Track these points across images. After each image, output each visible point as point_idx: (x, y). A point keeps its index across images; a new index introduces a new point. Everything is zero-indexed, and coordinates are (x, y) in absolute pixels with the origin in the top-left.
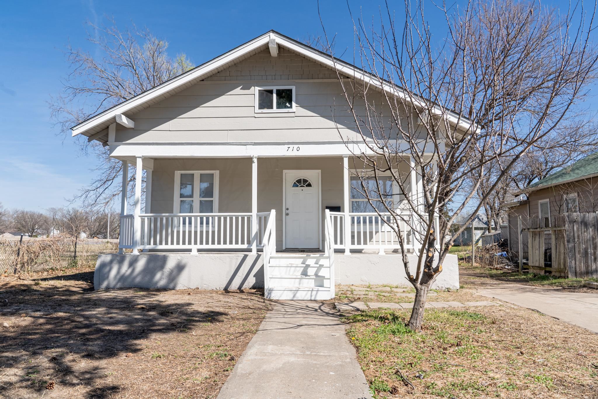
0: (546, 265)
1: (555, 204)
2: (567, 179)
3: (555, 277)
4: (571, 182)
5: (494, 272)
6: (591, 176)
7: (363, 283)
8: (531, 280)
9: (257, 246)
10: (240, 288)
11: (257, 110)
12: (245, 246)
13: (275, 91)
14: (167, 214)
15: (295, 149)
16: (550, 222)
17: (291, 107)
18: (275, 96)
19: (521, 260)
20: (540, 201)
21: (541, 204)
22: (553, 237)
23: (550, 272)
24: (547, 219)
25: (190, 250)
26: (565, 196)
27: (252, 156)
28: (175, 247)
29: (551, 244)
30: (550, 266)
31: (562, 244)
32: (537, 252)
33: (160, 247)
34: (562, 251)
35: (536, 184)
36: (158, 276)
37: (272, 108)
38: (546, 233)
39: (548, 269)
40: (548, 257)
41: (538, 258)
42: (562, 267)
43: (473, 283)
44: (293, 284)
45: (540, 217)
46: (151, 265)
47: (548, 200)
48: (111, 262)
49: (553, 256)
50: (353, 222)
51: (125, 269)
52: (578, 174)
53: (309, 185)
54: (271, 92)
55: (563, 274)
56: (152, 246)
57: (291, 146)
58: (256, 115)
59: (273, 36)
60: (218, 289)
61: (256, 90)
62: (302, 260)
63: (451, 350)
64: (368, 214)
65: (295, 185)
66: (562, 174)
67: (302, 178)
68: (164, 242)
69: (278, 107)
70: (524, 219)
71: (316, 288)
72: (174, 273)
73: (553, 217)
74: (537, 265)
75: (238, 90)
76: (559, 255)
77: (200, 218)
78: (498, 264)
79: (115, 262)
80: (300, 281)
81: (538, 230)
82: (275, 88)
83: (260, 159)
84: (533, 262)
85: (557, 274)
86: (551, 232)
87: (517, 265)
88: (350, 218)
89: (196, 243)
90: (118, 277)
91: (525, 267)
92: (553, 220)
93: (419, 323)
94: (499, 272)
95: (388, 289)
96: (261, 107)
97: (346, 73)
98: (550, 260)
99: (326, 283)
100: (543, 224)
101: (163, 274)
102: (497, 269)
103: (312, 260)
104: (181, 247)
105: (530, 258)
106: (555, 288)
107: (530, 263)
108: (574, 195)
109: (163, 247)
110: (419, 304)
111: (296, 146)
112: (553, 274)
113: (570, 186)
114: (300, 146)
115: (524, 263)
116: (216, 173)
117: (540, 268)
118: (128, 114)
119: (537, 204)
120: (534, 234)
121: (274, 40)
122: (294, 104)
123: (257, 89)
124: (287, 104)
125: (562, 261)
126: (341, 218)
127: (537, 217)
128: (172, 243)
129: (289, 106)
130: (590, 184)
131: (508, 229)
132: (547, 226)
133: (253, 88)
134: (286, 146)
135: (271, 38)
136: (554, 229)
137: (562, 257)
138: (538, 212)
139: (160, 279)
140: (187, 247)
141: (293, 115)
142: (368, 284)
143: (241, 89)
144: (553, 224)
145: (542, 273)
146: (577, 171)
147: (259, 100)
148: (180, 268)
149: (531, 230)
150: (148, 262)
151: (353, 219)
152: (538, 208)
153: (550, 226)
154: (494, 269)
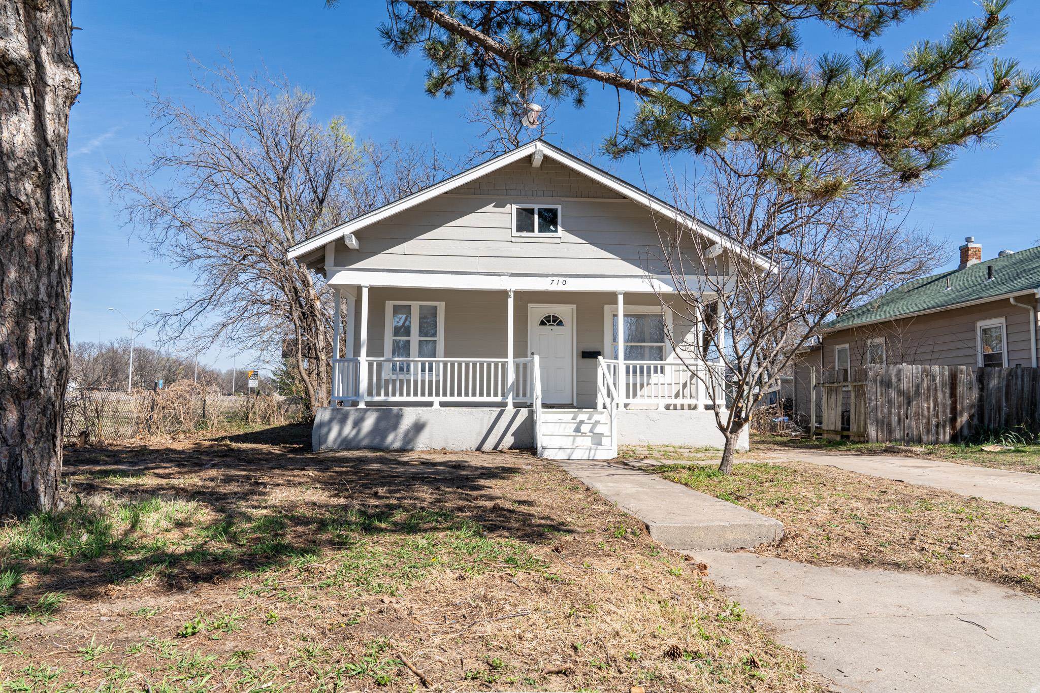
0: (843, 429)
1: (856, 351)
2: (873, 318)
3: (854, 443)
4: (876, 324)
5: (779, 439)
6: (901, 317)
7: (641, 444)
8: (826, 446)
9: (513, 399)
10: (495, 448)
11: (515, 233)
12: (499, 399)
13: (536, 211)
14: (401, 359)
15: (560, 283)
16: (849, 376)
17: (556, 231)
18: (536, 217)
19: (814, 424)
20: (837, 347)
21: (839, 351)
22: (853, 395)
23: (848, 437)
24: (846, 371)
25: (430, 404)
26: (869, 342)
27: (508, 289)
28: (412, 399)
29: (849, 404)
30: (848, 429)
31: (863, 402)
32: (833, 412)
33: (392, 399)
34: (863, 411)
35: (833, 323)
36: (390, 438)
37: (533, 231)
38: (844, 389)
39: (845, 433)
40: (846, 419)
41: (833, 420)
42: (862, 430)
43: (758, 449)
44: (567, 442)
45: (837, 369)
46: (383, 424)
47: (848, 345)
48: (331, 421)
49: (852, 416)
50: (628, 372)
51: (348, 430)
52: (886, 312)
53: (560, 323)
54: (531, 211)
55: (862, 439)
56: (382, 398)
57: (556, 279)
58: (513, 240)
59: (540, 146)
60: (469, 449)
61: (513, 208)
62: (572, 415)
63: (767, 484)
64: (645, 362)
65: (542, 323)
66: (866, 310)
67: (552, 315)
68: (397, 394)
69: (540, 231)
70: (818, 371)
71: (595, 447)
72: (411, 434)
73: (853, 371)
74: (832, 428)
75: (490, 208)
76: (859, 416)
77: (451, 364)
78: (783, 429)
79: (335, 421)
80: (574, 439)
81: (836, 385)
82: (536, 207)
83: (517, 293)
84: (827, 426)
85: (856, 439)
86: (850, 388)
87: (807, 430)
88: (624, 367)
89: (438, 395)
90: (339, 440)
91: (819, 433)
92: (853, 373)
93: (730, 469)
94: (785, 439)
95: (672, 449)
96: (519, 229)
97: (623, 194)
98: (848, 424)
99: (605, 441)
100: (841, 378)
101: (396, 436)
102: (781, 436)
103: (583, 415)
104: (419, 399)
105: (825, 420)
106: (853, 452)
107: (824, 427)
108: (880, 340)
109: (397, 399)
110: (729, 452)
111: (562, 279)
112: (851, 438)
113: (874, 330)
114: (566, 279)
115: (817, 427)
116: (441, 306)
117: (835, 432)
118: (358, 234)
119: (833, 351)
120: (831, 390)
121: (542, 151)
122: (559, 228)
123: (515, 207)
124: (552, 227)
125: (862, 423)
126: (615, 366)
127: (834, 368)
128: (408, 395)
129: (554, 229)
130: (899, 327)
131: (793, 384)
132: (845, 380)
133: (508, 206)
134: (550, 279)
135: (538, 148)
136: (854, 384)
137: (862, 418)
138: (834, 362)
139: (393, 442)
140: (427, 399)
141: (558, 240)
142: (646, 444)
143: (494, 207)
144: (853, 378)
145: (838, 438)
146: (885, 308)
147: (517, 221)
148: (418, 427)
149: (827, 385)
150: (378, 421)
151: (628, 368)
152: (834, 356)
153: (849, 380)
154: (777, 436)
